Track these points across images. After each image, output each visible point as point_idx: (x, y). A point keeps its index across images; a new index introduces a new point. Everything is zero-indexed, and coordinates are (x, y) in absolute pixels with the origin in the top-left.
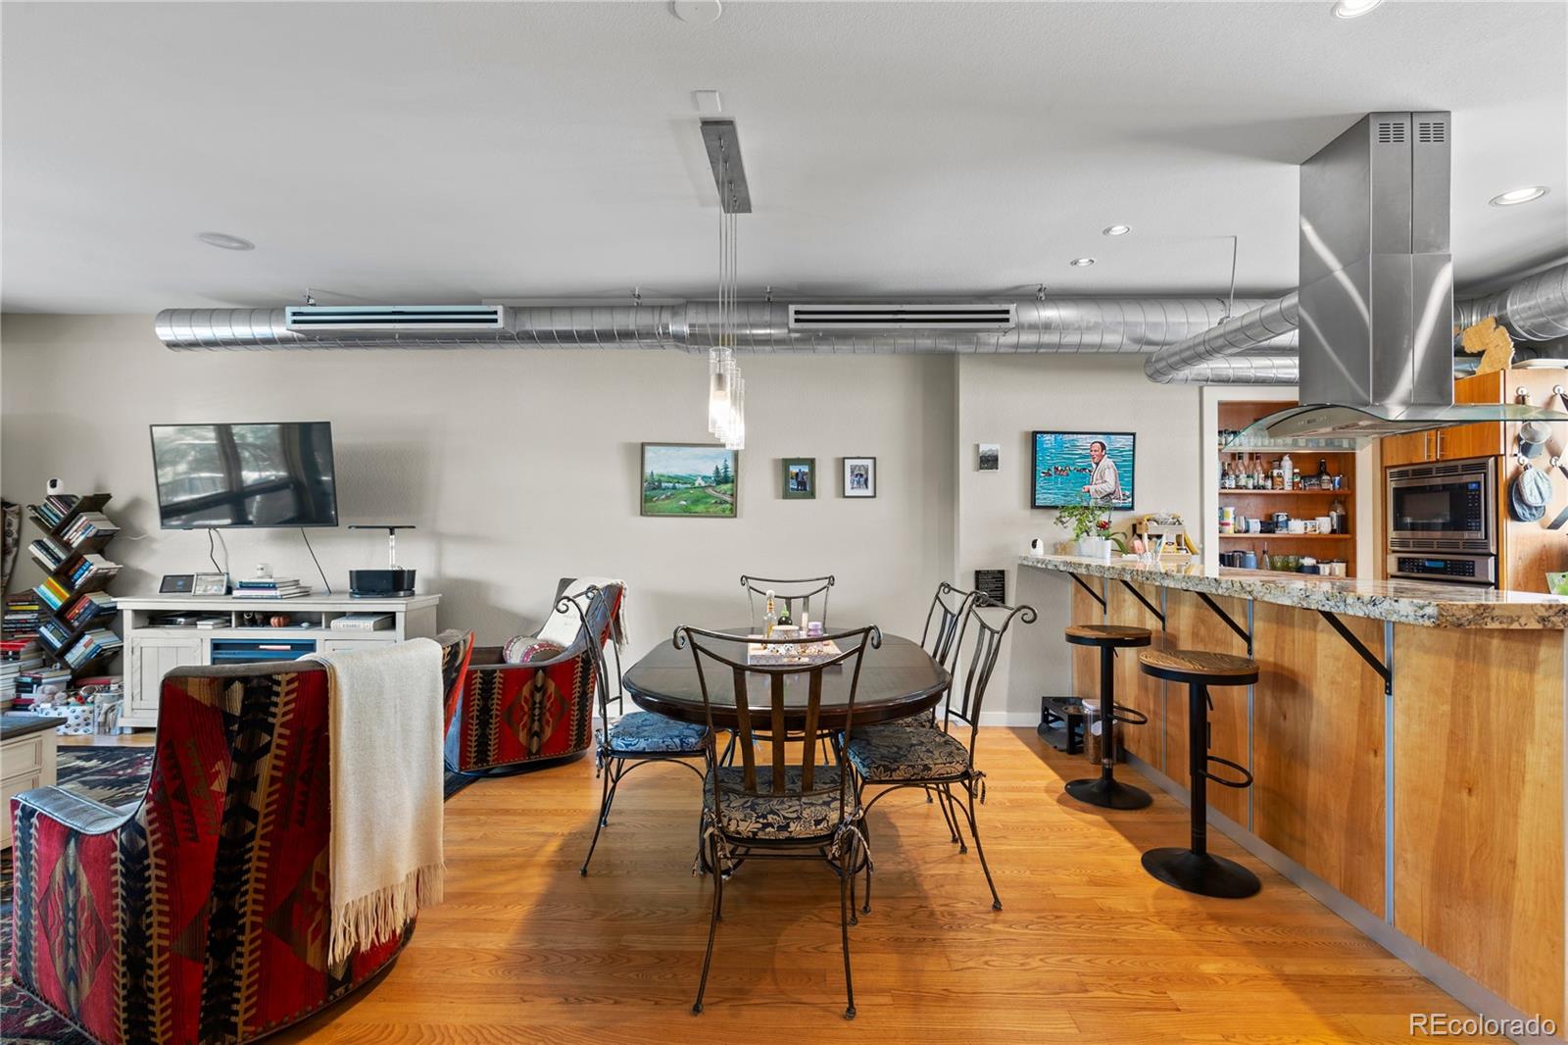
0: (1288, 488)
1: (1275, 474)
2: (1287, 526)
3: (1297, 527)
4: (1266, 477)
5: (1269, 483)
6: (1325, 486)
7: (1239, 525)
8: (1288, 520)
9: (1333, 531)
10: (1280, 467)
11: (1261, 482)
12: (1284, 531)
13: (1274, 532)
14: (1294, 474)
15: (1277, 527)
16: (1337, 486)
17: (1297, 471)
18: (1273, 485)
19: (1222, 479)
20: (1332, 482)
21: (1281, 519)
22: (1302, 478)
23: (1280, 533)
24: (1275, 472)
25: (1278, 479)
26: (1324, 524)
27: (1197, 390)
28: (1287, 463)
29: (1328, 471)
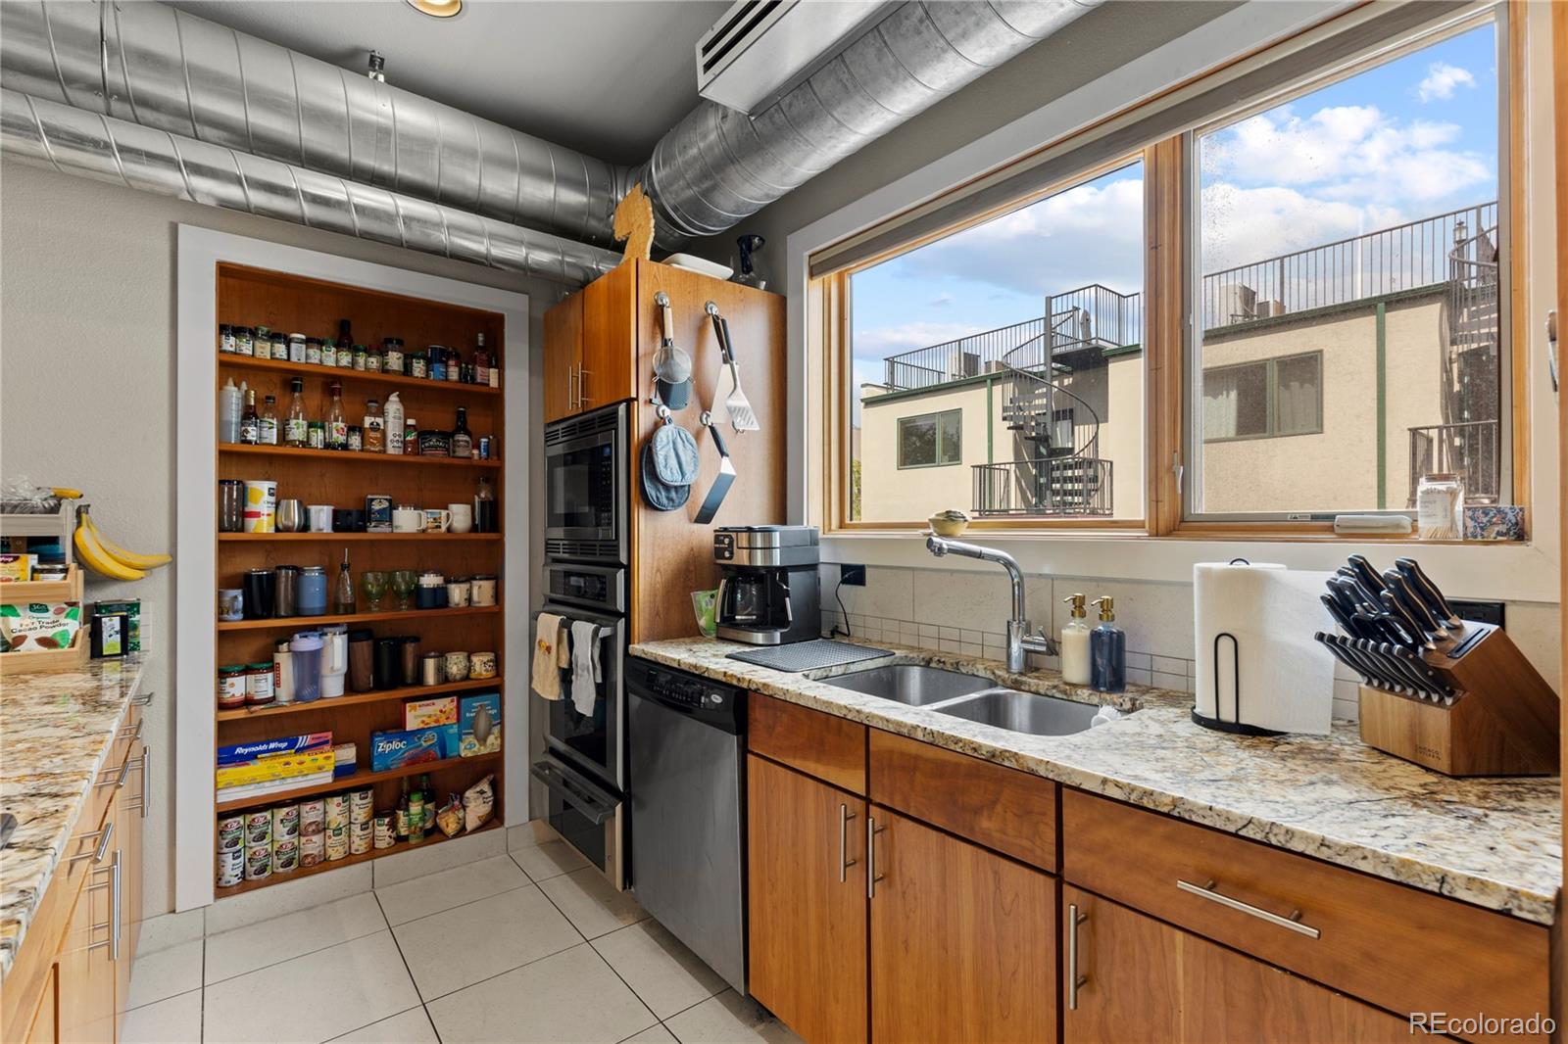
0: (393, 449)
1: (367, 424)
2: (391, 520)
3: (408, 520)
4: (351, 429)
5: (355, 441)
6: (462, 452)
7: (288, 516)
8: (393, 507)
9: (474, 528)
10: (381, 413)
11: (339, 438)
12: (384, 528)
13: (364, 529)
14: (406, 426)
15: (370, 521)
16: (484, 454)
17: (411, 422)
18: (363, 443)
19: (243, 425)
20: (477, 446)
21: (376, 506)
22: (419, 435)
23: (376, 531)
24: (368, 421)
25: (373, 434)
26: (459, 516)
27: (165, 231)
28: (394, 406)
29: (469, 427)
